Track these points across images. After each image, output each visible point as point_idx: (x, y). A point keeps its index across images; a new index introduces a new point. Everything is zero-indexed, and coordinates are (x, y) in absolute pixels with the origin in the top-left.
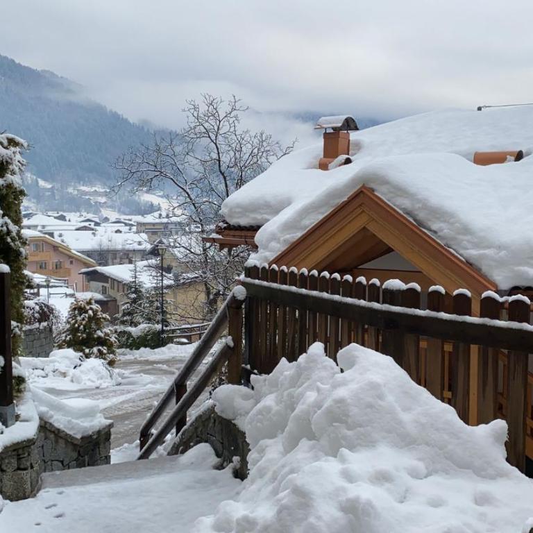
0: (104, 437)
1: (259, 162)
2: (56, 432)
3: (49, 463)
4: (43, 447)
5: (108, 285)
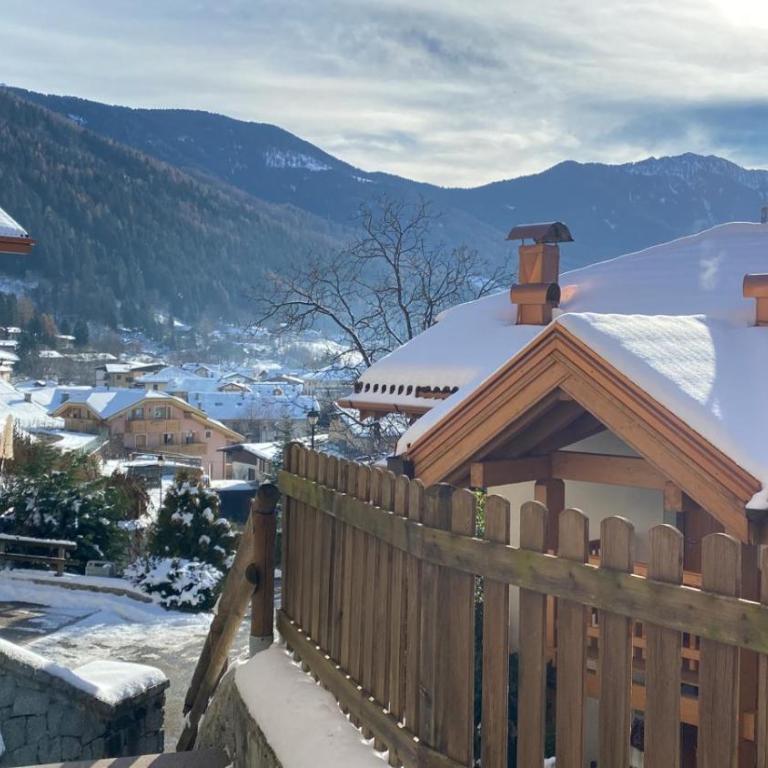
0: (153, 701)
1: (458, 291)
2: (70, 693)
3: (58, 740)
4: (46, 715)
5: (256, 468)
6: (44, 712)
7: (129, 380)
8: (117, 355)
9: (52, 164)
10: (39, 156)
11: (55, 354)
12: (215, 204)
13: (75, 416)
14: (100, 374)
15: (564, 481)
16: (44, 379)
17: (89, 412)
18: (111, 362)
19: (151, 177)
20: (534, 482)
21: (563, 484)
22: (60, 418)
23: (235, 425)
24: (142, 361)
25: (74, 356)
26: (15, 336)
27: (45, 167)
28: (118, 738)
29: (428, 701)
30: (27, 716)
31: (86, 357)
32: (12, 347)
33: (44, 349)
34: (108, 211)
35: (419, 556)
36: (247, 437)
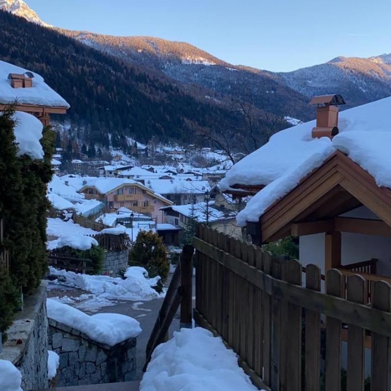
3: (84, 363)
4: (78, 351)
5: (179, 218)
6: (77, 350)
7: (116, 174)
8: (110, 162)
9: (75, 66)
10: (69, 62)
11: (80, 161)
12: (156, 84)
13: (90, 193)
14: (102, 172)
15: (341, 232)
16: (75, 174)
17: (96, 191)
18: (106, 165)
19: (125, 71)
20: (325, 233)
21: (340, 234)
22: (82, 194)
23: (168, 196)
24: (121, 164)
25: (89, 162)
26: (60, 152)
27: (72, 67)
28: (113, 362)
29: (276, 370)
30: (68, 352)
31: (95, 163)
32: (59, 158)
33: (74, 159)
34: (103, 89)
35: (270, 294)
36: (174, 203)
